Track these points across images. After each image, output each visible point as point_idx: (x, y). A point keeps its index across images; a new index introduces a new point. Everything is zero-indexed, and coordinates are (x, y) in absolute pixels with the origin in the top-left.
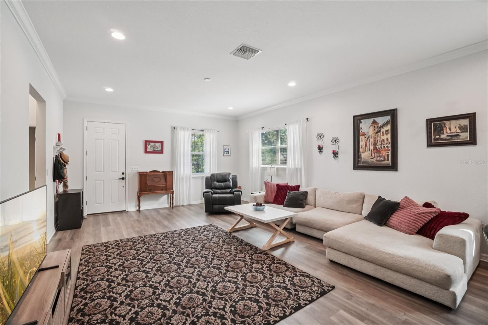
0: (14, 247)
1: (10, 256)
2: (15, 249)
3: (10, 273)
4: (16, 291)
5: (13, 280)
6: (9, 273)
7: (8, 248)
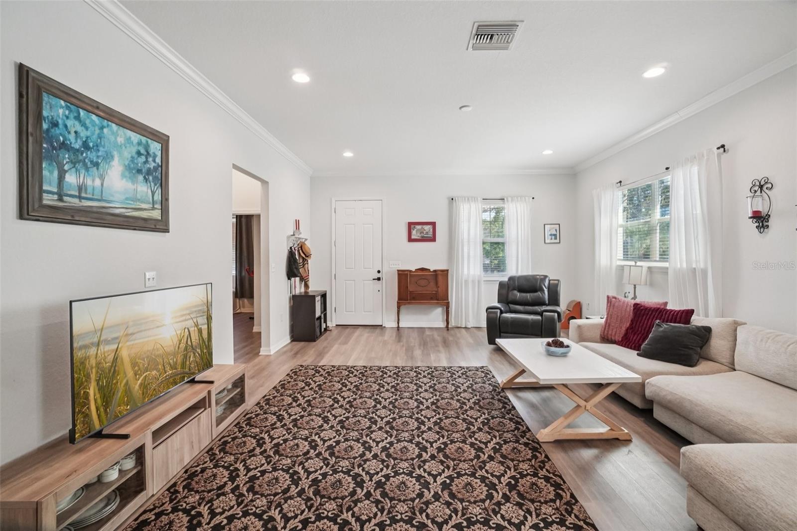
0: (128, 341)
1: (119, 350)
2: (128, 344)
3: (112, 371)
4: (115, 397)
5: (114, 381)
6: (110, 371)
7: (118, 341)
